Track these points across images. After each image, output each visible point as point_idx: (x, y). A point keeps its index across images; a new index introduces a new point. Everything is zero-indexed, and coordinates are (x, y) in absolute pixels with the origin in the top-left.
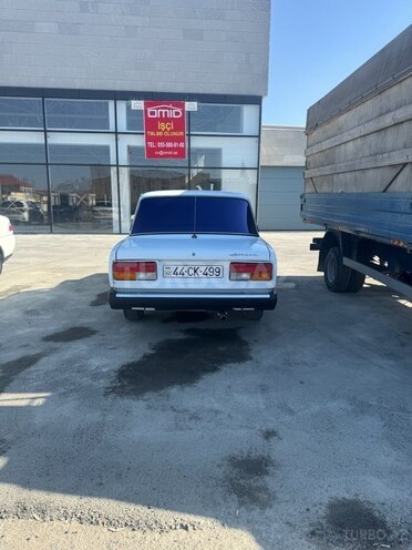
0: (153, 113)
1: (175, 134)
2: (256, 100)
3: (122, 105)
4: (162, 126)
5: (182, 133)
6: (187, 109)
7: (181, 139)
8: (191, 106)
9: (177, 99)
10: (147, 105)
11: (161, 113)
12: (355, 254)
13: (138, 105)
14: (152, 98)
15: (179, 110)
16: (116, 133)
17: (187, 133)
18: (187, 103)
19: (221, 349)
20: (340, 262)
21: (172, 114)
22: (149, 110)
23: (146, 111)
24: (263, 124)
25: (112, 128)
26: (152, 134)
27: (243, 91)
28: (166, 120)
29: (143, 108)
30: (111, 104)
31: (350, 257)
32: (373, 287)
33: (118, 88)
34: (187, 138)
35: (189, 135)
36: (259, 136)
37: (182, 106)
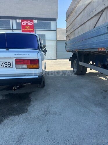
0: (24, 23)
1: (31, 30)
2: (55, 20)
3: (14, 21)
4: (27, 27)
5: (33, 30)
6: (34, 22)
7: (33, 31)
8: (35, 21)
9: (31, 19)
10: (22, 21)
11: (26, 23)
12: (83, 60)
13: (19, 21)
14: (23, 19)
15: (32, 23)
16: (13, 30)
17: (34, 29)
18: (34, 21)
19: (15, 105)
20: (78, 63)
21: (29, 24)
22: (23, 22)
23: (22, 23)
24: (57, 28)
25: (11, 28)
26: (24, 30)
27: (51, 17)
28: (28, 25)
29: (21, 22)
30: (11, 20)
31: (81, 61)
32: (90, 73)
33: (12, 16)
34: (34, 31)
35: (35, 30)
36: (56, 31)
37: (33, 21)
